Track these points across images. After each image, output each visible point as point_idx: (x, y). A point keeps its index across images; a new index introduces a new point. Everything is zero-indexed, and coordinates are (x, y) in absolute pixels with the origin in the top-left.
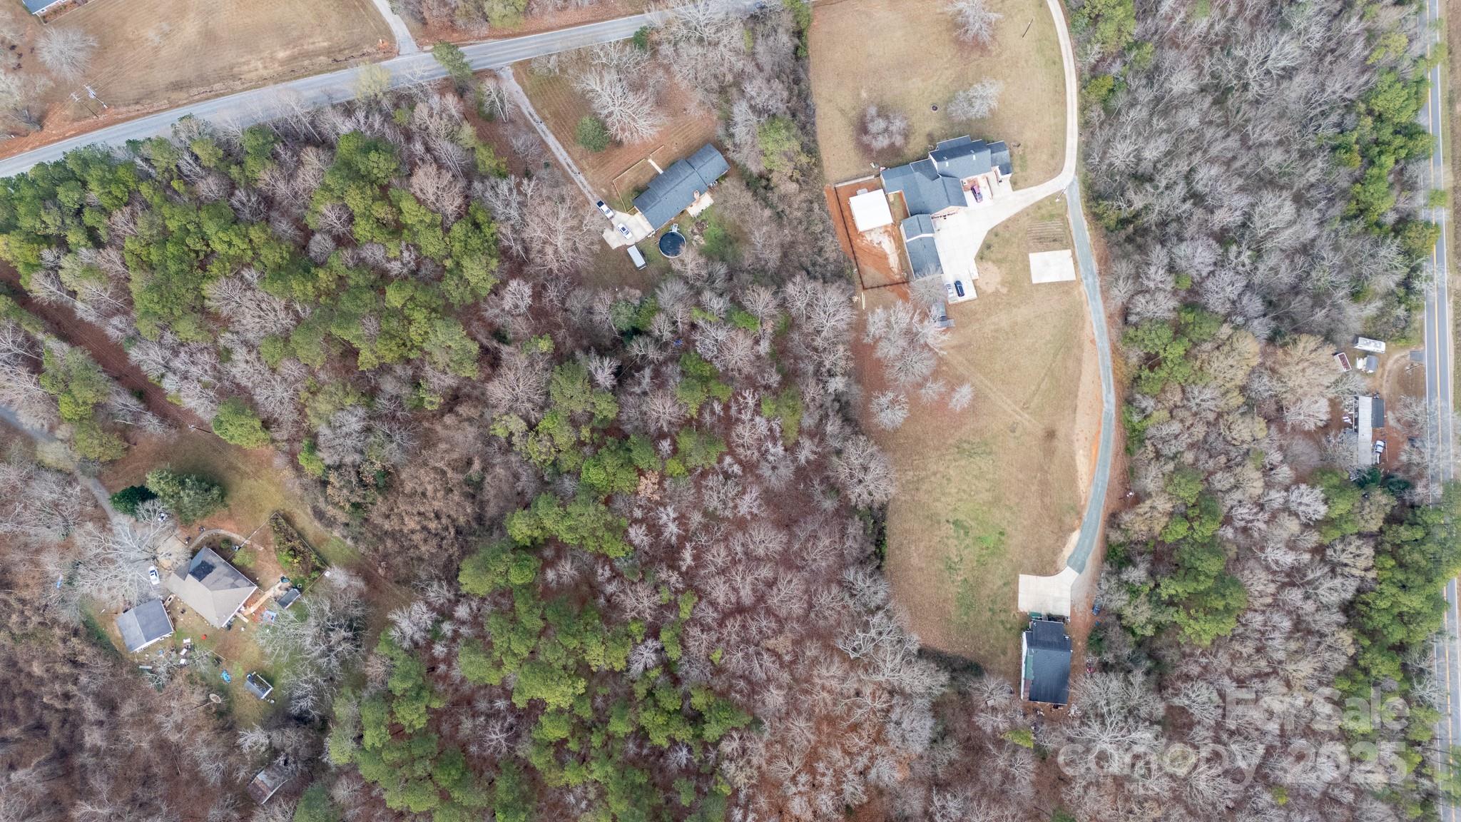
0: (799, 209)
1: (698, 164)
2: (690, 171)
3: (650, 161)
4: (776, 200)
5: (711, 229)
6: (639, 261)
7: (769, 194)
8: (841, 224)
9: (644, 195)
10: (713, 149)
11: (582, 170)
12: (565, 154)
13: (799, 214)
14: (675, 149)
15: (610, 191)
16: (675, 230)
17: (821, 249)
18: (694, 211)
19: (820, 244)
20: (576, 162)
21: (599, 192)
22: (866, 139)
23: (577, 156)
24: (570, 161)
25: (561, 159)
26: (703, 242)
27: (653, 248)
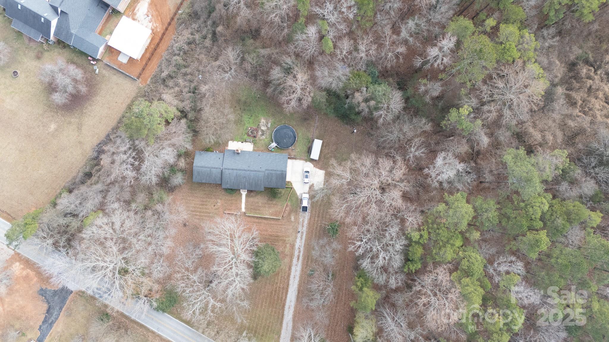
0: (177, 85)
1: (216, 173)
2: (226, 172)
3: (243, 210)
4: (187, 102)
5: (249, 124)
6: (317, 144)
7: (187, 109)
8: (159, 50)
9: (273, 185)
10: (195, 173)
11: (293, 246)
12: (293, 269)
13: (181, 81)
14: (219, 203)
15: (289, 214)
16: (274, 145)
17: (189, 43)
18: (248, 147)
19: (186, 47)
20: (292, 256)
21: (297, 219)
22: (83, 89)
23: (287, 260)
24: (295, 261)
25: (299, 268)
26: (263, 121)
27: (299, 147)
